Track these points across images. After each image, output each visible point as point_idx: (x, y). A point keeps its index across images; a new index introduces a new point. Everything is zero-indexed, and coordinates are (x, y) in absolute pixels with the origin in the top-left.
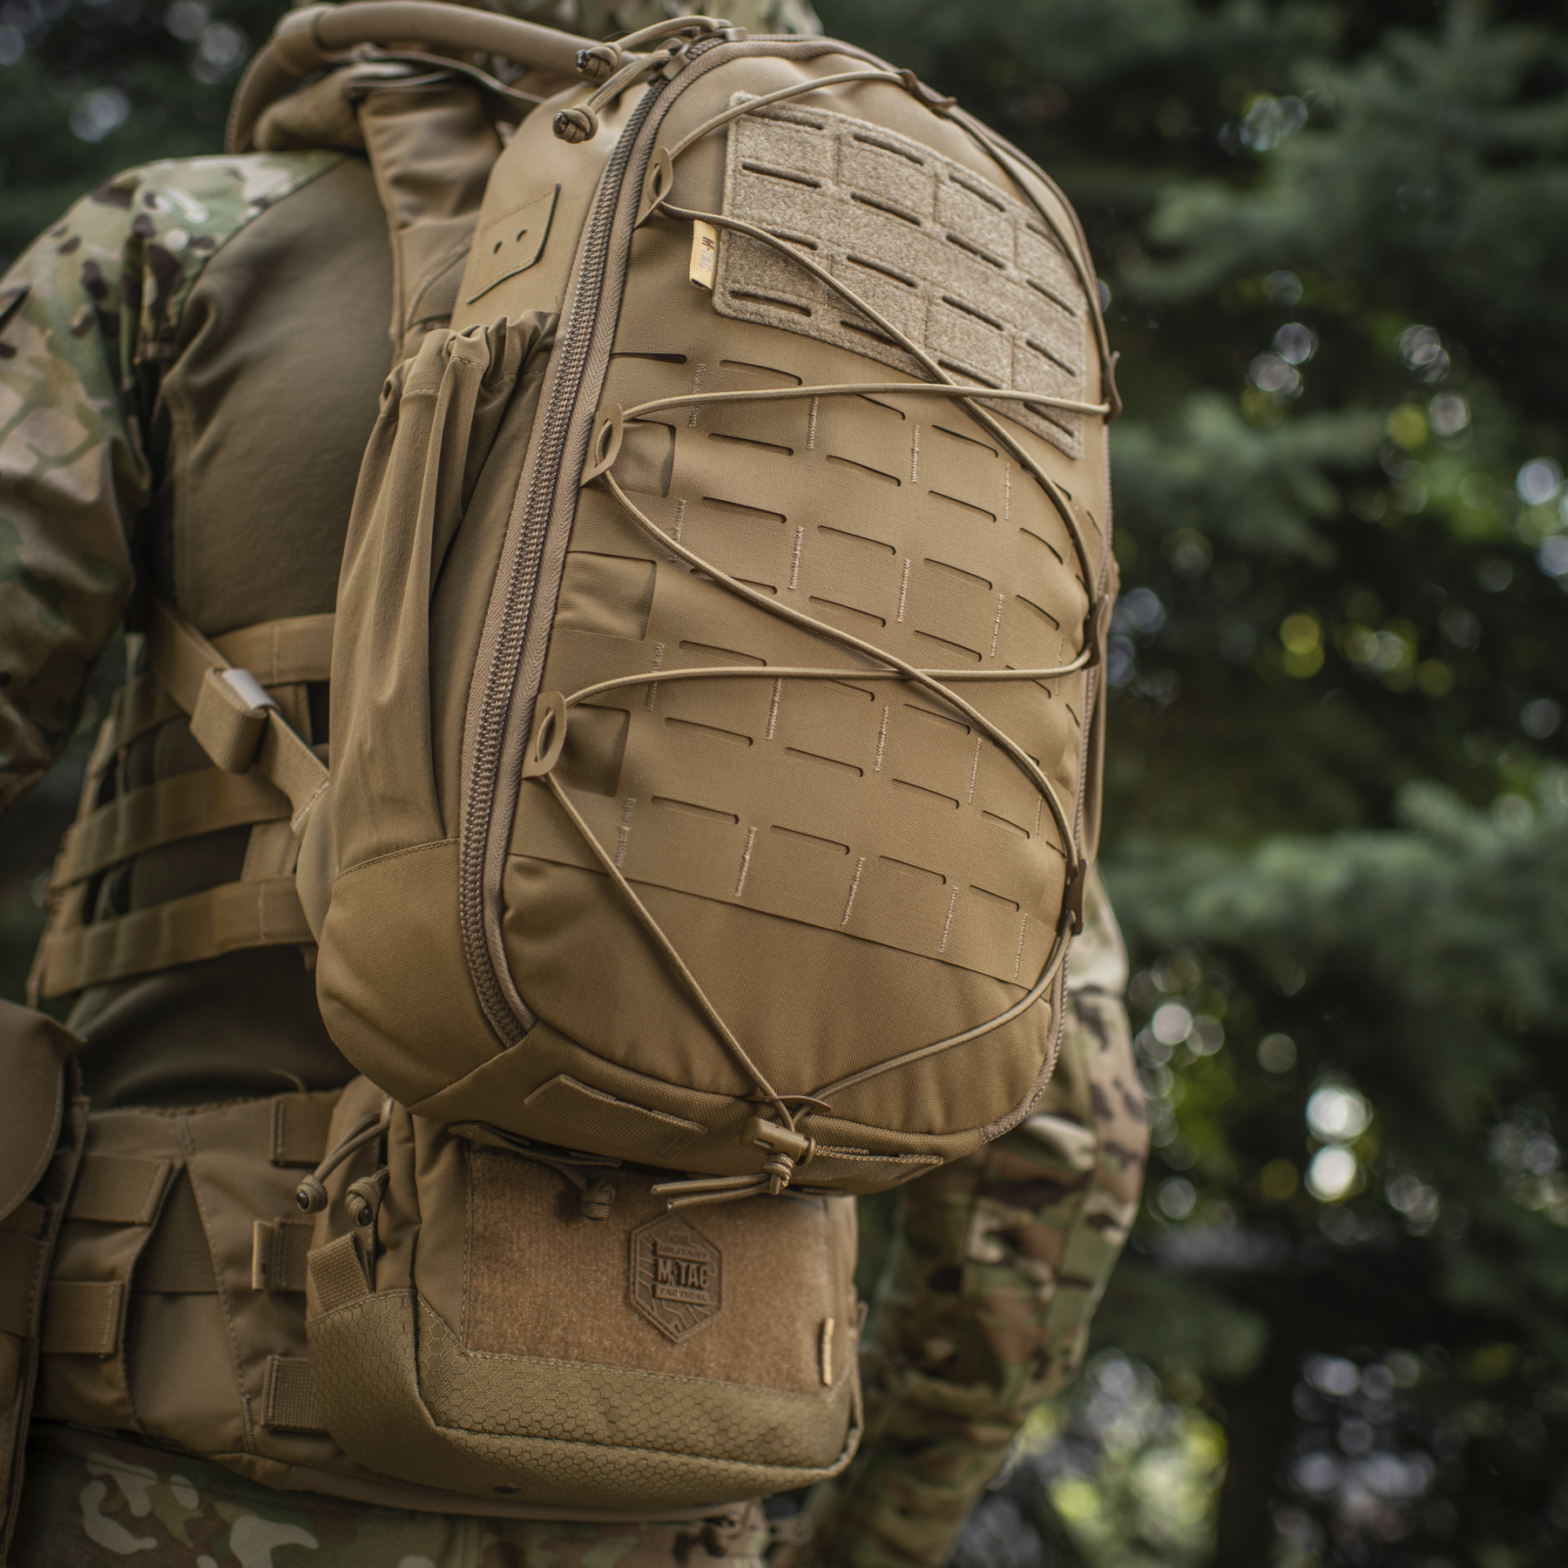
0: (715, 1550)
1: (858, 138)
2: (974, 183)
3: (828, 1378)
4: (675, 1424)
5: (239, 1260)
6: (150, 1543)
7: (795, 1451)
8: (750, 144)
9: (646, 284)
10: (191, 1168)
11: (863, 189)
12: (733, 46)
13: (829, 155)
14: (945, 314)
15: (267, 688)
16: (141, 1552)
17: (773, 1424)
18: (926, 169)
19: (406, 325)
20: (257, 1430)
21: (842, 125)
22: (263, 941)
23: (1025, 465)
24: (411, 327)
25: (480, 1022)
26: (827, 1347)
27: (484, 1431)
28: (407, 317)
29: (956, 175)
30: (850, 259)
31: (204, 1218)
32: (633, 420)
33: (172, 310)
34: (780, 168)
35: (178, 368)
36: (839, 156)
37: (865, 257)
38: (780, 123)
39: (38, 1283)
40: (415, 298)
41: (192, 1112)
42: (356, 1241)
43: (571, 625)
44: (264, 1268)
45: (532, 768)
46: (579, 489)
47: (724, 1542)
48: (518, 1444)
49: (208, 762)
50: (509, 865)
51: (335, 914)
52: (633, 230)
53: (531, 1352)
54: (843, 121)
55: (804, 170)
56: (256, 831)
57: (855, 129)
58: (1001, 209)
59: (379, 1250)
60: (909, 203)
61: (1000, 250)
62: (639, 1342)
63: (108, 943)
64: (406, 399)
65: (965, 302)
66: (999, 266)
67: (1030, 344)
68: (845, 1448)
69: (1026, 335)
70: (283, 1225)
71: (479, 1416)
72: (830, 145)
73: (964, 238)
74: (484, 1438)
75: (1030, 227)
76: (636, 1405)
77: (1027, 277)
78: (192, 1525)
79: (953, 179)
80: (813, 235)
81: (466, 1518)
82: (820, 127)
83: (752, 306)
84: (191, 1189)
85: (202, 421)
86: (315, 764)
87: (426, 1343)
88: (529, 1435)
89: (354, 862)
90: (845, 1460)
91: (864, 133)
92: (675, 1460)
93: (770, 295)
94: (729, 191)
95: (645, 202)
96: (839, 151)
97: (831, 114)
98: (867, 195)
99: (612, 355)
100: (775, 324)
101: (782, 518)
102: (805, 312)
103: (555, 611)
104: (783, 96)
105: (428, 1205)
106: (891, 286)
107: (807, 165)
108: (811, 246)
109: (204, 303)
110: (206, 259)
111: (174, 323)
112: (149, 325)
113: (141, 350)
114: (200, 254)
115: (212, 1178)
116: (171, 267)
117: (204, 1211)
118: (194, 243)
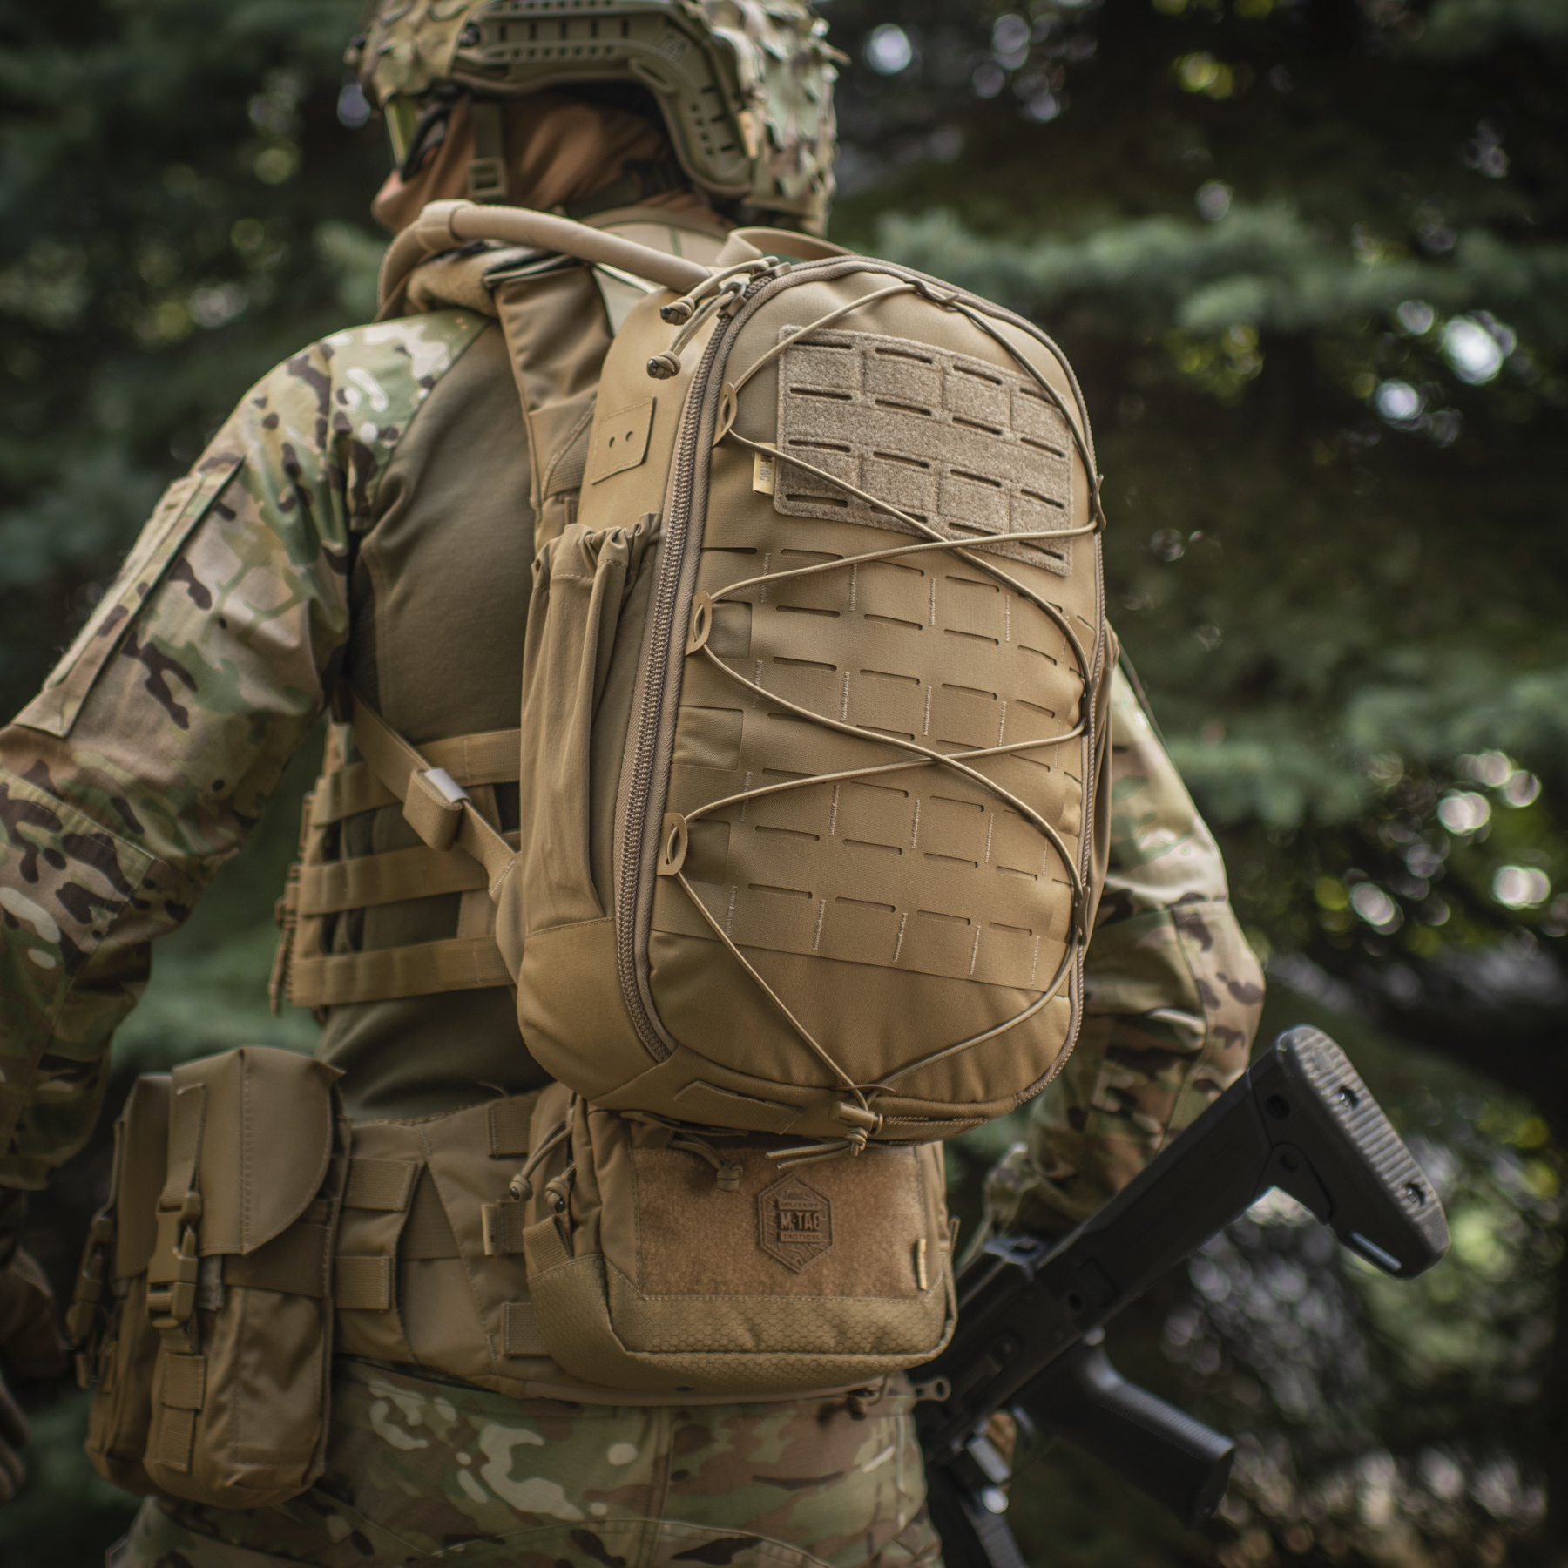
0: (857, 1415)
1: (879, 350)
2: (975, 367)
3: (924, 1284)
4: (804, 1332)
5: (474, 1232)
6: (423, 1443)
7: (900, 1341)
8: (797, 371)
9: (726, 490)
10: (431, 1166)
11: (884, 394)
12: (781, 280)
13: (857, 370)
14: (954, 484)
15: (465, 788)
16: (417, 1450)
17: (882, 1324)
18: (935, 366)
20: (500, 1358)
21: (866, 342)
22: (479, 985)
23: (1022, 594)
26: (922, 1261)
27: (661, 1351)
29: (960, 364)
30: (877, 454)
31: (444, 1202)
32: (720, 601)
33: (369, 493)
34: (820, 388)
35: (373, 535)
36: (865, 369)
37: (887, 451)
38: (818, 348)
39: (327, 1258)
41: (427, 1121)
42: (557, 1222)
43: (685, 761)
44: (493, 1239)
45: (664, 869)
46: (684, 658)
47: (865, 1408)
48: (686, 1358)
49: (421, 842)
50: (651, 939)
51: (528, 964)
52: (712, 448)
53: (691, 1291)
54: (867, 338)
55: (838, 386)
56: (465, 899)
57: (877, 344)
58: (998, 382)
59: (574, 1224)
60: (921, 399)
61: (999, 418)
62: (771, 1276)
63: (348, 972)
64: (555, 582)
65: (969, 471)
66: (997, 432)
67: (1024, 492)
68: (943, 1335)
69: (1020, 486)
70: (503, 1205)
71: (656, 1341)
72: (857, 361)
73: (965, 417)
74: (663, 1357)
75: (1023, 390)
76: (773, 1321)
77: (1020, 435)
78: (453, 1433)
79: (957, 368)
80: (847, 440)
81: (659, 1408)
82: (848, 347)
83: (802, 505)
84: (432, 1181)
85: (394, 575)
86: (503, 846)
87: (613, 1292)
88: (694, 1351)
89: (540, 927)
90: (943, 1345)
91: (883, 346)
92: (807, 1358)
93: (816, 494)
94: (781, 411)
95: (718, 427)
96: (864, 366)
97: (857, 333)
98: (887, 398)
99: (702, 550)
100: (821, 516)
101: (833, 667)
102: (843, 503)
103: (673, 751)
104: (820, 326)
105: (605, 1190)
106: (909, 470)
107: (840, 381)
108: (846, 449)
109: (394, 487)
110: (393, 449)
111: (370, 501)
112: (351, 503)
113: (347, 523)
114: (388, 444)
115: (447, 1173)
116: (367, 458)
117: (443, 1197)
118: (383, 434)
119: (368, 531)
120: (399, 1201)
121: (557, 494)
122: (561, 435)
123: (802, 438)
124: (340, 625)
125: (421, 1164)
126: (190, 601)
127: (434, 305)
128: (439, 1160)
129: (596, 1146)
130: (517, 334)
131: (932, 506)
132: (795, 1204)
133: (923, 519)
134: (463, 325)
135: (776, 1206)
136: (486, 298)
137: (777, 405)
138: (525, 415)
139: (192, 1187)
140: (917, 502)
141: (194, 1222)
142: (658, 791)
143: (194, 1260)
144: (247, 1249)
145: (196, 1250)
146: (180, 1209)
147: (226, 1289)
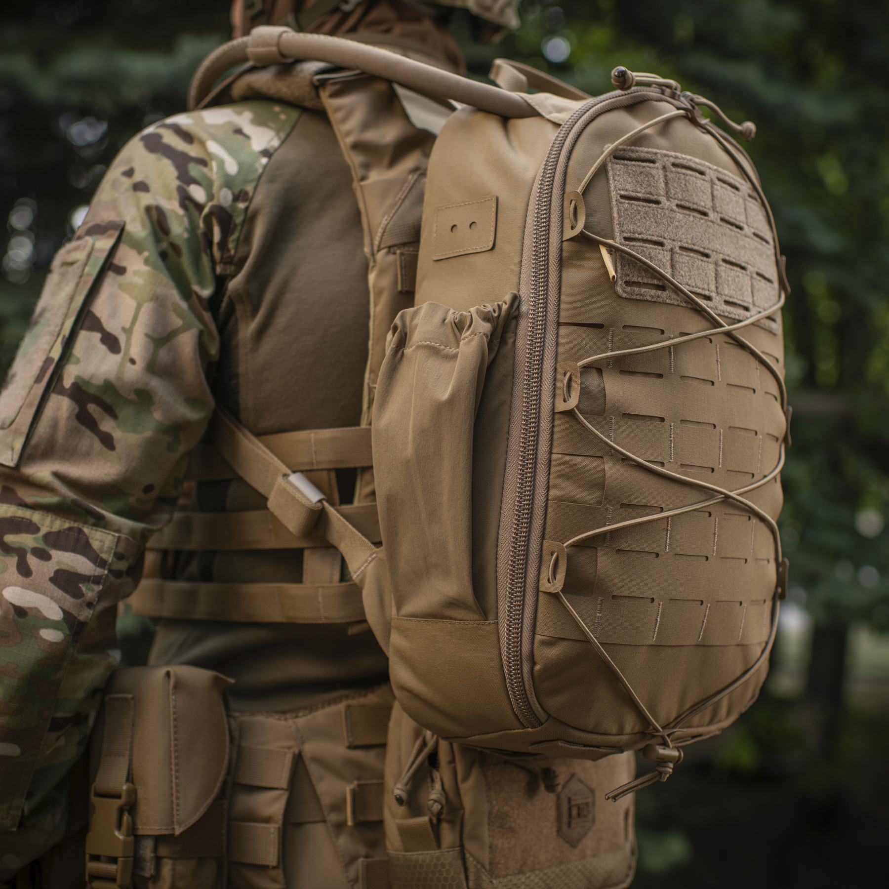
1: (674, 165)
2: (726, 178)
5: (339, 807)
8: (621, 181)
9: (575, 276)
10: (303, 753)
11: (681, 200)
13: (662, 180)
14: (724, 267)
18: (707, 178)
19: (376, 248)
21: (665, 159)
22: (324, 621)
24: (379, 251)
25: (512, 716)
28: (376, 243)
29: (719, 176)
30: (681, 248)
31: (315, 783)
32: (582, 368)
33: (231, 245)
34: (640, 195)
36: (666, 180)
37: (687, 246)
38: (633, 163)
40: (380, 231)
42: (431, 821)
43: (560, 499)
45: (545, 587)
46: (554, 414)
50: (536, 641)
51: (397, 640)
52: (562, 242)
54: (666, 155)
55: (651, 194)
57: (672, 160)
58: (738, 189)
60: (703, 204)
61: (741, 217)
65: (730, 259)
66: (742, 228)
67: (757, 273)
69: (755, 270)
72: (661, 173)
73: (727, 217)
75: (749, 195)
77: (752, 231)
79: (718, 179)
80: (661, 237)
82: (653, 162)
83: (637, 289)
84: (306, 766)
91: (677, 161)
93: (645, 280)
94: (615, 215)
95: (567, 225)
96: (666, 177)
97: (658, 151)
98: (683, 203)
99: (559, 324)
100: (649, 298)
101: (662, 420)
102: (662, 288)
103: (548, 489)
104: (621, 144)
105: (467, 800)
106: (698, 260)
107: (652, 190)
108: (661, 244)
110: (246, 209)
111: (232, 252)
112: (217, 254)
113: (214, 269)
114: (242, 206)
115: (316, 759)
116: (227, 219)
117: (314, 779)
118: (236, 197)
119: (233, 276)
120: (282, 781)
121: (390, 247)
123: (632, 236)
124: (214, 350)
126: (101, 346)
128: (309, 749)
131: (713, 288)
133: (708, 298)
134: (284, 113)
136: (313, 94)
137: (611, 209)
138: (355, 184)
139: (128, 780)
140: (706, 286)
141: (130, 810)
142: (537, 523)
143: (132, 838)
144: (178, 831)
145: (133, 831)
146: (118, 797)
147: (158, 860)
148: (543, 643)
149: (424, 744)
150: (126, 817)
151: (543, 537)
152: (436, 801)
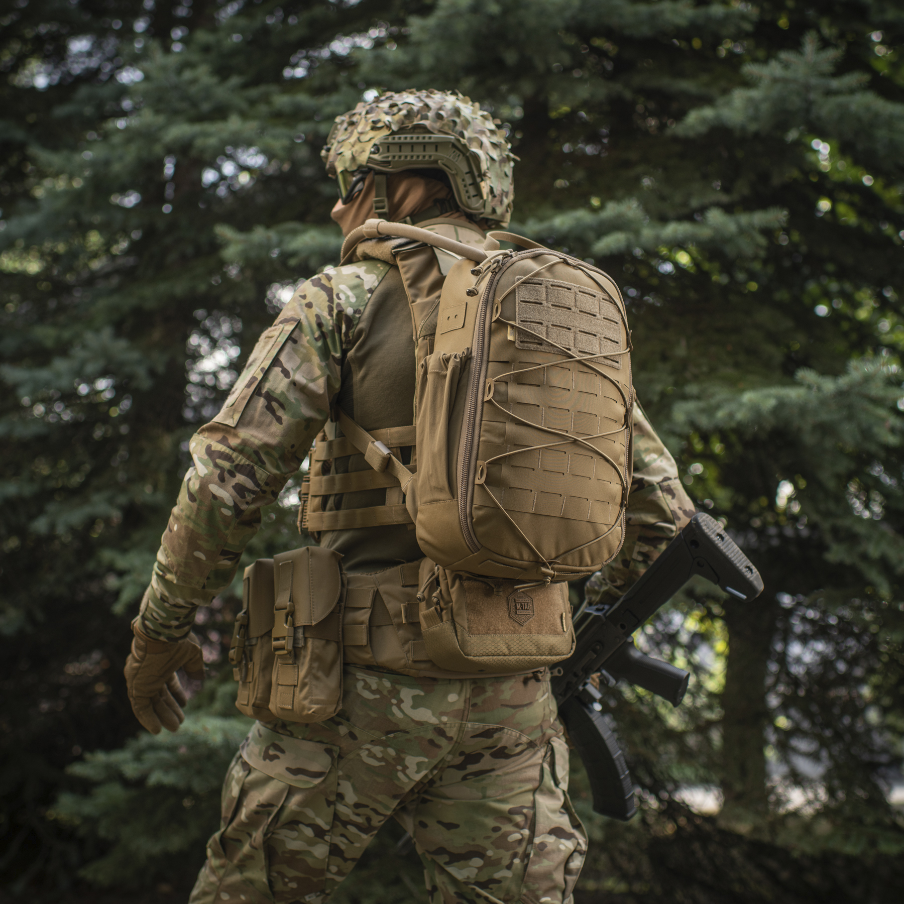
0: (537, 680)
1: (552, 285)
2: (586, 291)
3: (565, 629)
4: (526, 648)
5: (398, 615)
6: (378, 696)
7: (558, 651)
8: (522, 294)
9: (497, 339)
10: (379, 590)
11: (555, 302)
12: (515, 259)
13: (544, 293)
14: (580, 336)
15: (389, 448)
16: (375, 699)
17: (552, 645)
18: (572, 291)
19: (418, 337)
20: (410, 662)
22: (395, 523)
23: (605, 377)
25: (466, 547)
26: (564, 621)
27: (477, 656)
28: (418, 334)
29: (581, 290)
30: (553, 325)
31: (386, 604)
32: (496, 381)
33: (350, 335)
34: (530, 300)
35: (353, 351)
37: (556, 324)
38: (530, 285)
39: (340, 626)
40: (420, 328)
41: (376, 573)
42: (436, 609)
43: (484, 441)
44: (406, 617)
45: (478, 481)
46: (483, 403)
48: (485, 658)
49: (373, 468)
50: (473, 507)
51: (420, 516)
52: (491, 323)
53: (487, 633)
54: (547, 281)
55: (537, 299)
56: (388, 490)
57: (551, 283)
58: (594, 296)
59: (442, 610)
60: (568, 304)
61: (595, 310)
62: (514, 627)
63: (335, 518)
64: (430, 373)
65: (585, 331)
66: (595, 316)
67: (604, 338)
68: (572, 648)
69: (603, 336)
70: (408, 604)
71: (475, 652)
72: (544, 290)
73: (583, 310)
74: (477, 658)
75: (603, 299)
76: (515, 644)
77: (603, 317)
78: (390, 692)
79: (580, 291)
80: (542, 320)
82: (541, 284)
83: (526, 345)
84: (380, 596)
85: (360, 367)
86: (407, 471)
87: (459, 634)
88: (488, 656)
89: (426, 503)
90: (572, 652)
91: (553, 284)
92: (526, 657)
93: (531, 341)
94: (517, 310)
95: (494, 315)
96: (547, 291)
97: (544, 279)
98: (555, 304)
99: (488, 362)
100: (533, 349)
101: (538, 406)
102: (541, 344)
103: (479, 437)
104: (530, 276)
105: (454, 597)
106: (564, 331)
107: (538, 298)
108: (541, 324)
109: (360, 332)
110: (360, 317)
111: (351, 338)
112: (343, 338)
113: (341, 346)
114: (357, 316)
115: (386, 593)
116: (350, 321)
117: (385, 602)
118: (355, 312)
119: (351, 349)
120: (369, 604)
121: (424, 336)
122: (425, 313)
123: (525, 320)
124: (337, 386)
125: (376, 590)
126: (282, 375)
127: (367, 258)
128: (382, 588)
129: (449, 581)
130: (406, 273)
131: (572, 345)
132: (521, 600)
133: (569, 349)
134: (381, 267)
135: (515, 601)
136: (392, 259)
137: (515, 307)
138: (410, 305)
139: (290, 601)
140: (567, 343)
141: (291, 614)
142: (474, 452)
143: (292, 628)
144: (314, 623)
145: (293, 624)
146: (286, 608)
147: (306, 639)
148: (476, 508)
149: (434, 574)
150: (289, 618)
151: (477, 459)
152: (435, 597)
